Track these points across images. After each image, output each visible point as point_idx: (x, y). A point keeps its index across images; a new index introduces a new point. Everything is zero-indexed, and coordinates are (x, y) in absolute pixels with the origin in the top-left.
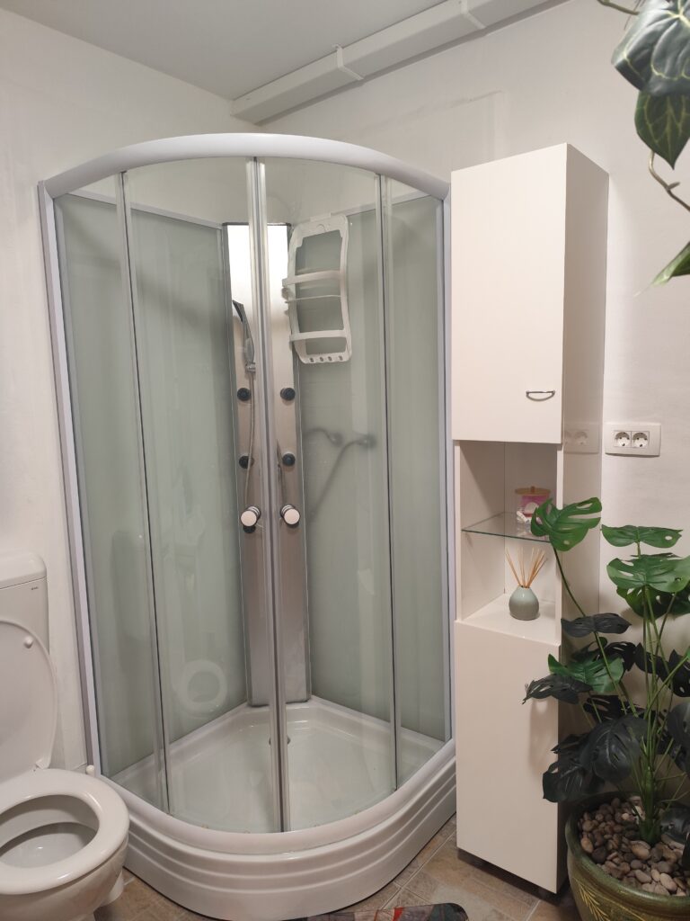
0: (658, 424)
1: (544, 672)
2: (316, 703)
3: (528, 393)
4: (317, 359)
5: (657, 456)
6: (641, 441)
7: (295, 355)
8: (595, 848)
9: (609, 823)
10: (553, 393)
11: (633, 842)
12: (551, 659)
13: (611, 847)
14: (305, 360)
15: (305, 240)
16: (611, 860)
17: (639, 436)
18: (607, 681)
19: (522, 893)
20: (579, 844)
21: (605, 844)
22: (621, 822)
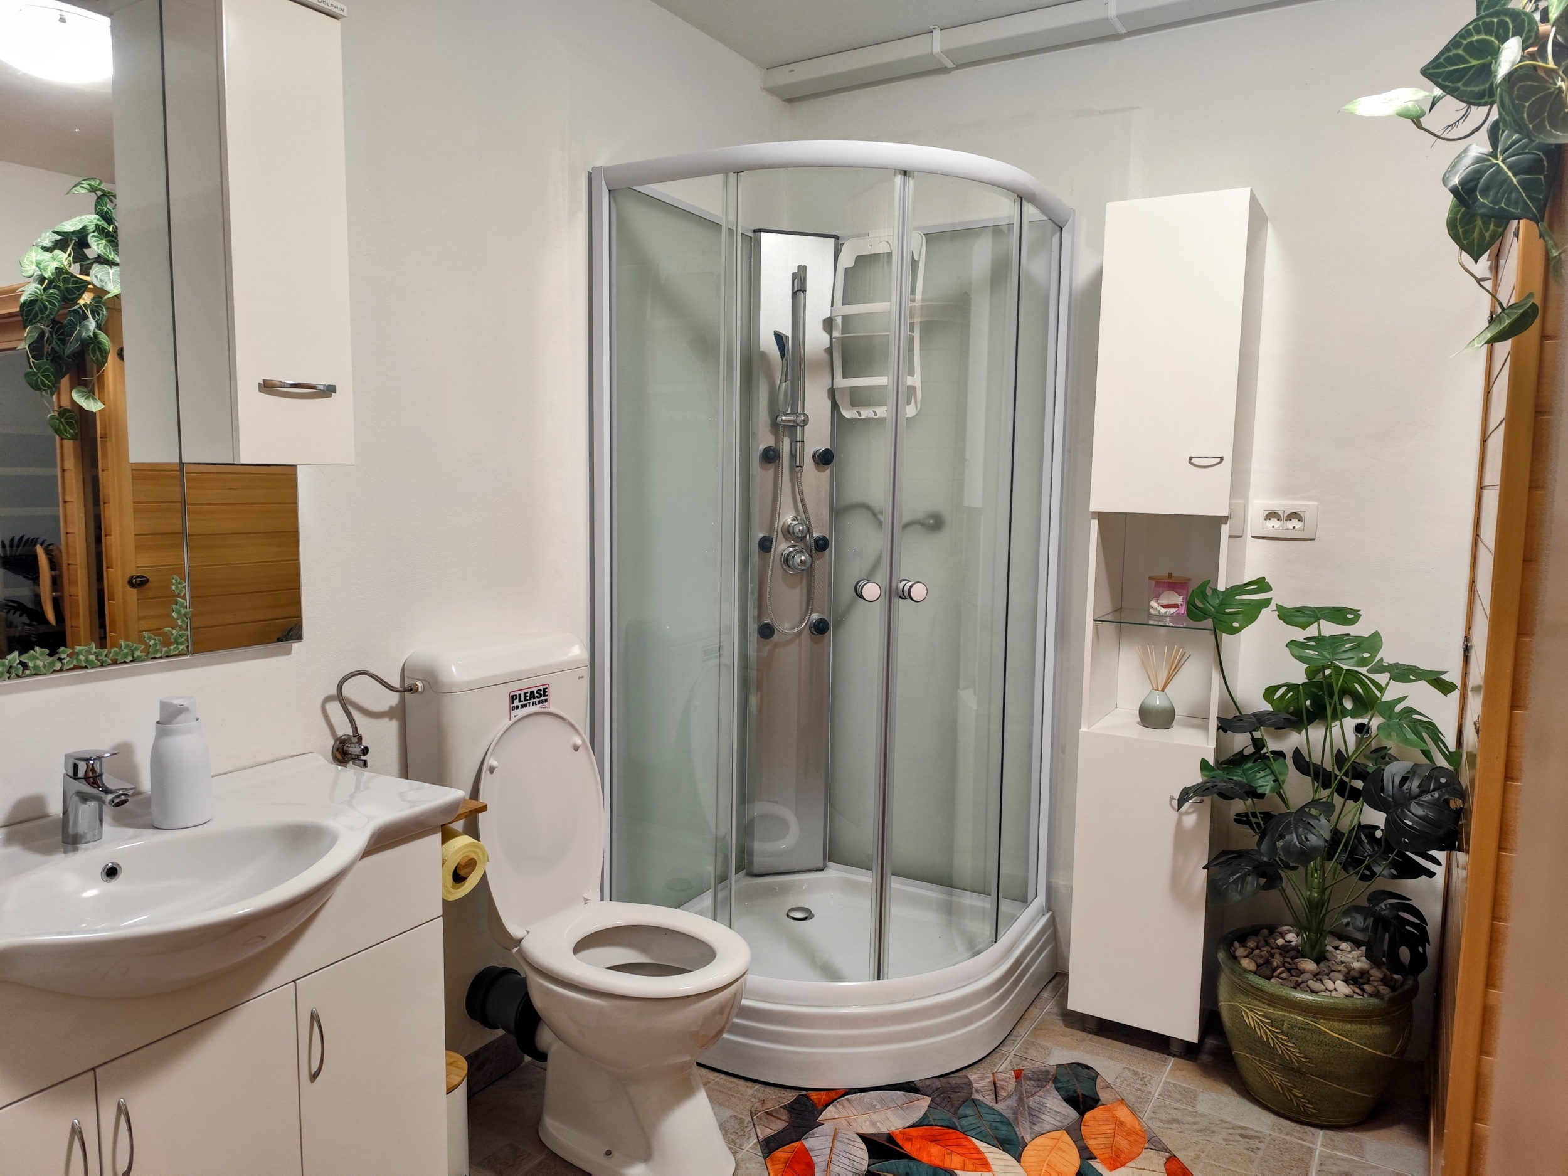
0: (1316, 503)
2: (834, 872)
3: (1191, 458)
4: (866, 413)
5: (1314, 539)
6: (1294, 523)
7: (835, 407)
8: (1258, 966)
9: (1263, 949)
10: (1222, 459)
11: (1297, 960)
12: (1204, 763)
13: (1275, 964)
14: (847, 414)
15: (859, 259)
16: (1278, 977)
17: (1294, 516)
18: (1271, 781)
19: (1152, 1053)
20: (1239, 965)
21: (1269, 962)
22: (1277, 947)
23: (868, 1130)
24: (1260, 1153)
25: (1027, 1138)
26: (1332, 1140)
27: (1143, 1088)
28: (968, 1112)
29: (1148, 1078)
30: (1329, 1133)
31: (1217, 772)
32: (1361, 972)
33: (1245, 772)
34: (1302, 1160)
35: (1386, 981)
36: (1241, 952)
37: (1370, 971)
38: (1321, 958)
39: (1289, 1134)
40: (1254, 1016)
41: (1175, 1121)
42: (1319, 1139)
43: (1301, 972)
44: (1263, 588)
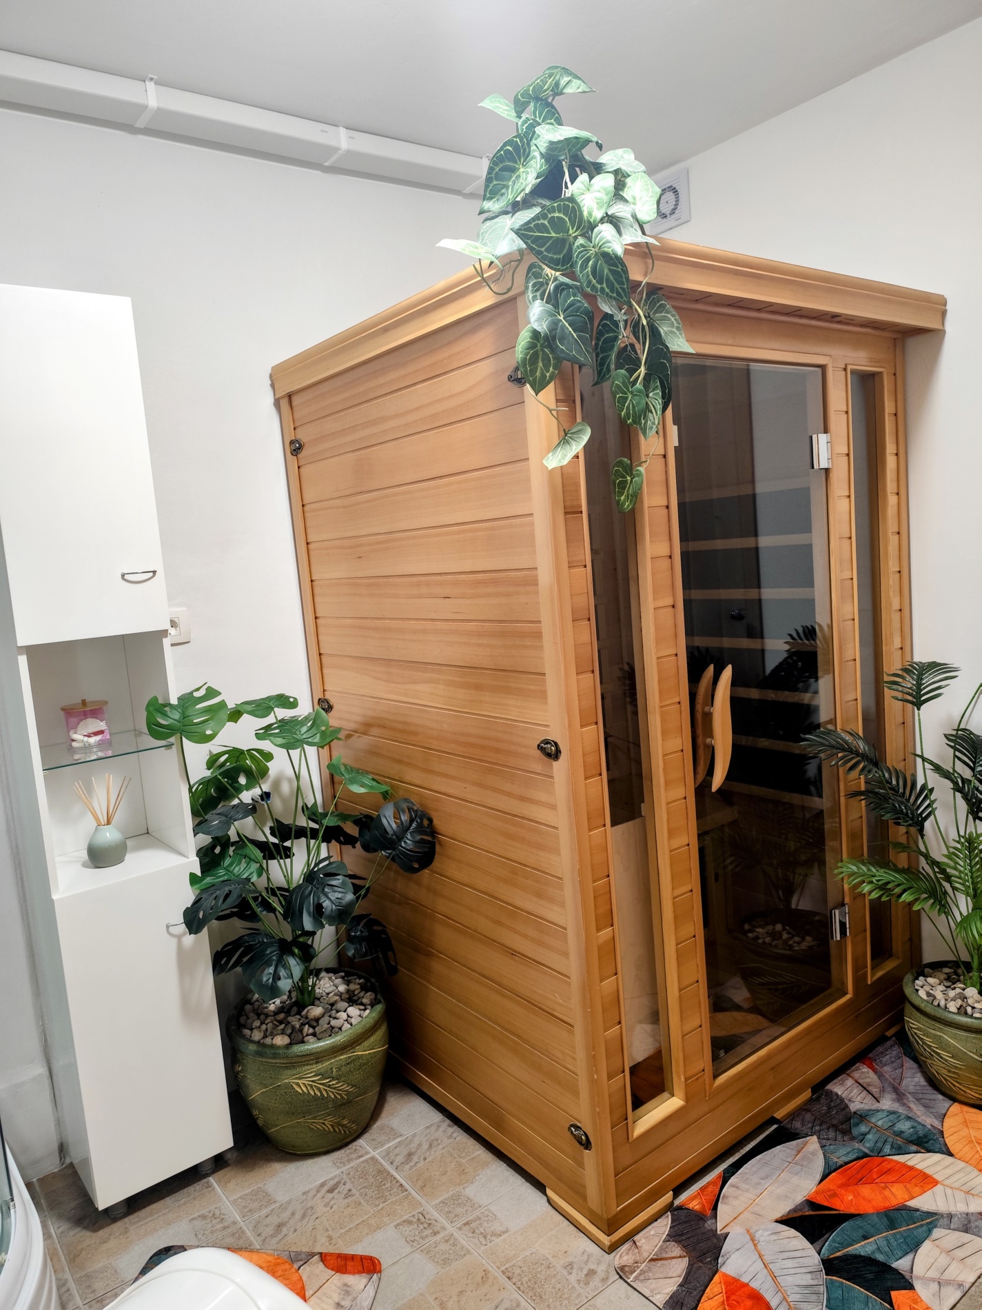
1: (187, 896)
3: (123, 576)
5: (189, 642)
10: (154, 572)
12: (192, 876)
18: (254, 866)
19: (191, 1189)
20: (272, 1046)
21: (293, 1028)
22: (276, 1013)
24: (354, 1191)
26: (373, 1140)
27: (226, 1224)
29: (217, 1212)
30: (367, 1136)
31: (208, 880)
32: (348, 991)
33: (225, 868)
34: (380, 1172)
35: (364, 988)
36: (257, 1035)
37: (352, 987)
38: (314, 1000)
39: (349, 1161)
40: (304, 1082)
41: (280, 1226)
42: (368, 1147)
43: (317, 1020)
44: (212, 693)
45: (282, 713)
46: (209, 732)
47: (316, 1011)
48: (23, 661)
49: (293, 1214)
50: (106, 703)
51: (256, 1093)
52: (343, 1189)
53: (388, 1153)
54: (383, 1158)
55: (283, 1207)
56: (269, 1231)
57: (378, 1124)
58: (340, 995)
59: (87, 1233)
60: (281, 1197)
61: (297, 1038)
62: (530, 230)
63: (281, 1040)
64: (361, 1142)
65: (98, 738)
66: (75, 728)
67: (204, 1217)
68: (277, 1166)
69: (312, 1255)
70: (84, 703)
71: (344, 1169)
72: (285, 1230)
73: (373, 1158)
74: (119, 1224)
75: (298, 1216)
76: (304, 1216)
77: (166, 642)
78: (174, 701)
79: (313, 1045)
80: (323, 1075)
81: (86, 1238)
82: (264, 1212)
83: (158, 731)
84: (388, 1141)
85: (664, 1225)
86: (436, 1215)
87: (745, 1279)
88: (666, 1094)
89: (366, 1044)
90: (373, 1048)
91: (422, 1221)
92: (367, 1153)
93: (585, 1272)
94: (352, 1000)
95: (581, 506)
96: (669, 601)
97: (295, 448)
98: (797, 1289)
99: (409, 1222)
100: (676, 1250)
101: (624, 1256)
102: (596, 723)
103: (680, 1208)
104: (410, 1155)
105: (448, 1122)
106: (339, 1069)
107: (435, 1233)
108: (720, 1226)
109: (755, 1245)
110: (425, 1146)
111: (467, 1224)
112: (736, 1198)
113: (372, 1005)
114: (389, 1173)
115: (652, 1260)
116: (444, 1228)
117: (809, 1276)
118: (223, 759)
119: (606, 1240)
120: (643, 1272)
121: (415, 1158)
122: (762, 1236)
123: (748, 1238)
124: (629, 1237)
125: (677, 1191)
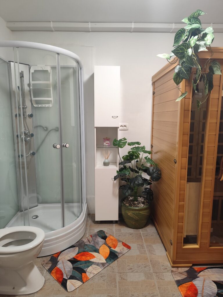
0: (128, 124)
1: (116, 174)
3: (112, 117)
4: (40, 106)
5: (128, 130)
6: (125, 127)
7: (32, 104)
10: (118, 117)
11: (134, 202)
12: (117, 171)
14: (35, 106)
16: (132, 206)
18: (128, 172)
19: (110, 224)
20: (126, 205)
21: (130, 204)
22: (130, 200)
23: (69, 258)
25: (99, 248)
27: (112, 231)
28: (86, 247)
29: (112, 229)
30: (142, 229)
31: (120, 172)
32: (144, 201)
33: (124, 172)
34: (140, 235)
35: (147, 202)
36: (125, 203)
37: (145, 201)
38: (137, 201)
39: (136, 231)
40: (130, 213)
41: (120, 235)
42: (141, 231)
43: (135, 204)
44: (125, 139)
45: (137, 146)
46: (122, 146)
47: (136, 203)
48: (95, 129)
49: (122, 235)
50: (110, 138)
51: (123, 213)
52: (133, 235)
53: (143, 233)
54: (142, 234)
55: (122, 233)
56: (118, 235)
57: (145, 228)
58: (142, 201)
59: (94, 224)
60: (122, 232)
61: (130, 205)
62: (175, 51)
63: (127, 205)
64: (140, 230)
65: (108, 144)
66: (105, 142)
67: (110, 229)
68: (125, 227)
69: (121, 241)
70: (107, 138)
71: (135, 232)
72: (120, 236)
73: (140, 233)
74: (98, 225)
75: (123, 235)
76: (124, 236)
77: (118, 129)
78: (118, 140)
79: (132, 208)
80: (133, 214)
81: (93, 224)
82: (118, 232)
83: (115, 145)
84: (145, 231)
85: (187, 269)
86: (145, 246)
87: (196, 286)
88: (196, 244)
89: (143, 211)
90: (145, 213)
91: (142, 246)
92: (140, 232)
93: (165, 268)
94: (143, 203)
95: (189, 110)
96: (214, 133)
97: (154, 93)
98: (206, 293)
99: (140, 245)
100: (186, 274)
101: (174, 269)
102: (186, 158)
103: (193, 268)
104: (147, 235)
105: (157, 233)
106: (136, 214)
107: (143, 249)
108: (199, 275)
109: (204, 282)
110: (150, 235)
111: (149, 250)
112: (207, 273)
113: (146, 205)
114: (141, 236)
115: (179, 273)
116: (145, 249)
117: (212, 293)
118: (131, 152)
119: (172, 265)
120: (176, 273)
121: (147, 236)
122: (207, 281)
123: (203, 280)
124: (178, 267)
125: (194, 265)
